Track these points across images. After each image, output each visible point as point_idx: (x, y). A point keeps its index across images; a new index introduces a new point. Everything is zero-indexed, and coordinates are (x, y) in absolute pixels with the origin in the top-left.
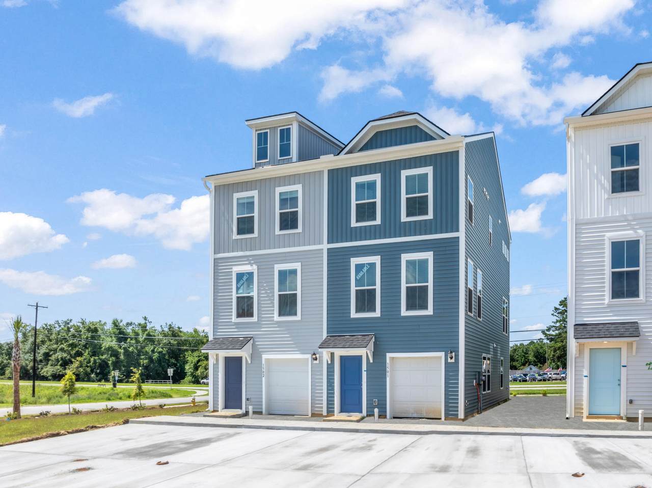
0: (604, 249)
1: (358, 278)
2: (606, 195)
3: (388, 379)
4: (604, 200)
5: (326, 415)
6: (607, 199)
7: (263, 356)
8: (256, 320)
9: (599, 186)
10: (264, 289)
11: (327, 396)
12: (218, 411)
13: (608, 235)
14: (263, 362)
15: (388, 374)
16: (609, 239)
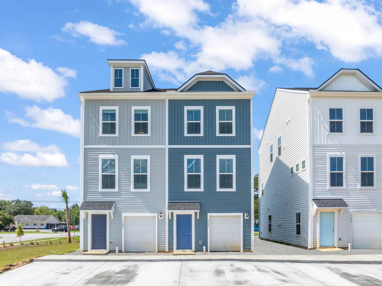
0: (326, 160)
1: (189, 168)
2: (327, 133)
3: (208, 229)
4: (326, 135)
5: (168, 251)
6: (328, 135)
7: (122, 214)
8: (117, 191)
9: (324, 128)
10: (123, 171)
11: (169, 239)
12: (87, 251)
13: (328, 153)
14: (123, 218)
15: (209, 226)
16: (329, 156)
